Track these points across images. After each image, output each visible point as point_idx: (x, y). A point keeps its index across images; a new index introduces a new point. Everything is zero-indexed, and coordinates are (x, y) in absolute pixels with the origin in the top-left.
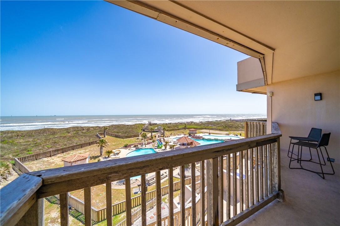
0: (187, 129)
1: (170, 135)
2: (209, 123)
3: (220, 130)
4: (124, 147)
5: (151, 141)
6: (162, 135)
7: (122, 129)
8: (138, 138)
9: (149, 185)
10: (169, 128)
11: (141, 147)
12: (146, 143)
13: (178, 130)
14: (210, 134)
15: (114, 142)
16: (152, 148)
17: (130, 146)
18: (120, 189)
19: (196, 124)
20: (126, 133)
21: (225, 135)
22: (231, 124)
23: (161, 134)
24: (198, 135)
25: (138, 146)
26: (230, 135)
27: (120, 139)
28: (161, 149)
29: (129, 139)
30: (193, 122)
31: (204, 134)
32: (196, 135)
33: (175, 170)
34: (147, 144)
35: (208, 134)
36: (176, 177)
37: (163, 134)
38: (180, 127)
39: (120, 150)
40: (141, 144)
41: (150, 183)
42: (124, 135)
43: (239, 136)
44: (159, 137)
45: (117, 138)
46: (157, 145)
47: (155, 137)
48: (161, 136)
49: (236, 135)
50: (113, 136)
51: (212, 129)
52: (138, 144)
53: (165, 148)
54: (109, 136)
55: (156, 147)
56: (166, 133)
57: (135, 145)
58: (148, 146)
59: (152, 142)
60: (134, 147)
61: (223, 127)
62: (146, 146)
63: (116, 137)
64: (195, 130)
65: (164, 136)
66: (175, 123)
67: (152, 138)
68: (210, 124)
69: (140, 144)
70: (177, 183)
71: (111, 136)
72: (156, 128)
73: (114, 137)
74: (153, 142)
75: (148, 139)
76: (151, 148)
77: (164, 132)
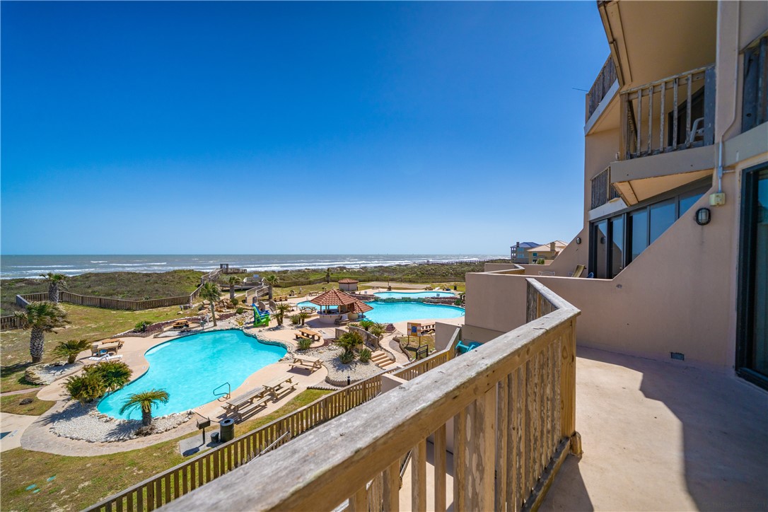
0: (333, 281)
1: (288, 296)
2: (382, 269)
3: (410, 281)
4: (134, 332)
5: (232, 311)
6: (263, 296)
7: (127, 286)
8: (188, 305)
9: (238, 423)
10: (284, 280)
11: (201, 328)
12: (217, 317)
13: (310, 283)
14: (390, 289)
15: (96, 320)
16: (237, 327)
17: (159, 327)
18: (126, 453)
19: (351, 272)
20: (140, 293)
21: (423, 291)
22: (433, 268)
23: (261, 293)
24: (363, 292)
25: (187, 326)
26: (434, 290)
27: (119, 311)
28: (267, 328)
29: (155, 310)
30: (345, 268)
31: (377, 291)
32: (357, 293)
33: (314, 371)
34: (218, 319)
35: (385, 290)
36: (321, 389)
37: (267, 294)
38: (312, 278)
39: (121, 339)
40: (199, 319)
41: (241, 415)
42: (133, 299)
43: (452, 291)
44: (254, 300)
45: (107, 311)
46: (253, 320)
47: (244, 301)
48: (261, 298)
49: (447, 290)
50: (88, 306)
51: (392, 280)
52: (189, 320)
53: (279, 325)
54: (74, 304)
55: (248, 324)
56: (276, 293)
57: (178, 324)
58: (221, 325)
59: (237, 312)
60: (175, 327)
61: (417, 275)
62: (215, 325)
63: (101, 307)
64: (353, 281)
65: (270, 298)
66: (299, 271)
67: (235, 304)
68: (387, 272)
69: (195, 321)
70: (331, 397)
71: (82, 304)
72: (245, 280)
73: (94, 306)
74: (240, 314)
75: (221, 307)
76: (232, 329)
77: (270, 289)
